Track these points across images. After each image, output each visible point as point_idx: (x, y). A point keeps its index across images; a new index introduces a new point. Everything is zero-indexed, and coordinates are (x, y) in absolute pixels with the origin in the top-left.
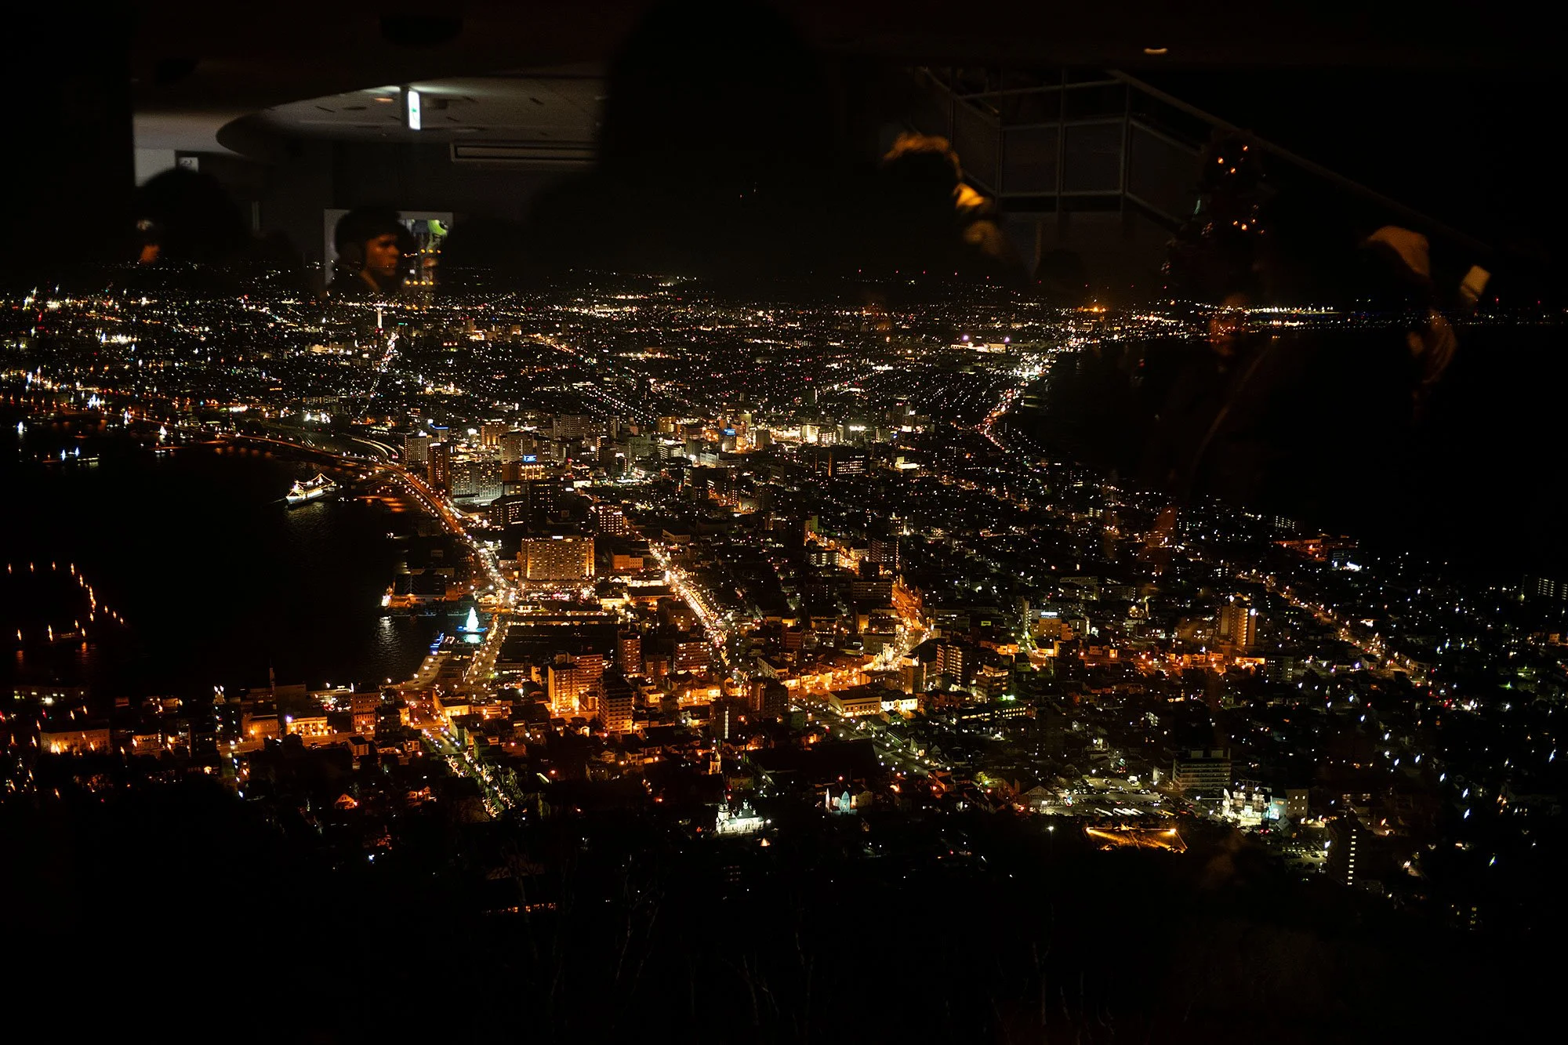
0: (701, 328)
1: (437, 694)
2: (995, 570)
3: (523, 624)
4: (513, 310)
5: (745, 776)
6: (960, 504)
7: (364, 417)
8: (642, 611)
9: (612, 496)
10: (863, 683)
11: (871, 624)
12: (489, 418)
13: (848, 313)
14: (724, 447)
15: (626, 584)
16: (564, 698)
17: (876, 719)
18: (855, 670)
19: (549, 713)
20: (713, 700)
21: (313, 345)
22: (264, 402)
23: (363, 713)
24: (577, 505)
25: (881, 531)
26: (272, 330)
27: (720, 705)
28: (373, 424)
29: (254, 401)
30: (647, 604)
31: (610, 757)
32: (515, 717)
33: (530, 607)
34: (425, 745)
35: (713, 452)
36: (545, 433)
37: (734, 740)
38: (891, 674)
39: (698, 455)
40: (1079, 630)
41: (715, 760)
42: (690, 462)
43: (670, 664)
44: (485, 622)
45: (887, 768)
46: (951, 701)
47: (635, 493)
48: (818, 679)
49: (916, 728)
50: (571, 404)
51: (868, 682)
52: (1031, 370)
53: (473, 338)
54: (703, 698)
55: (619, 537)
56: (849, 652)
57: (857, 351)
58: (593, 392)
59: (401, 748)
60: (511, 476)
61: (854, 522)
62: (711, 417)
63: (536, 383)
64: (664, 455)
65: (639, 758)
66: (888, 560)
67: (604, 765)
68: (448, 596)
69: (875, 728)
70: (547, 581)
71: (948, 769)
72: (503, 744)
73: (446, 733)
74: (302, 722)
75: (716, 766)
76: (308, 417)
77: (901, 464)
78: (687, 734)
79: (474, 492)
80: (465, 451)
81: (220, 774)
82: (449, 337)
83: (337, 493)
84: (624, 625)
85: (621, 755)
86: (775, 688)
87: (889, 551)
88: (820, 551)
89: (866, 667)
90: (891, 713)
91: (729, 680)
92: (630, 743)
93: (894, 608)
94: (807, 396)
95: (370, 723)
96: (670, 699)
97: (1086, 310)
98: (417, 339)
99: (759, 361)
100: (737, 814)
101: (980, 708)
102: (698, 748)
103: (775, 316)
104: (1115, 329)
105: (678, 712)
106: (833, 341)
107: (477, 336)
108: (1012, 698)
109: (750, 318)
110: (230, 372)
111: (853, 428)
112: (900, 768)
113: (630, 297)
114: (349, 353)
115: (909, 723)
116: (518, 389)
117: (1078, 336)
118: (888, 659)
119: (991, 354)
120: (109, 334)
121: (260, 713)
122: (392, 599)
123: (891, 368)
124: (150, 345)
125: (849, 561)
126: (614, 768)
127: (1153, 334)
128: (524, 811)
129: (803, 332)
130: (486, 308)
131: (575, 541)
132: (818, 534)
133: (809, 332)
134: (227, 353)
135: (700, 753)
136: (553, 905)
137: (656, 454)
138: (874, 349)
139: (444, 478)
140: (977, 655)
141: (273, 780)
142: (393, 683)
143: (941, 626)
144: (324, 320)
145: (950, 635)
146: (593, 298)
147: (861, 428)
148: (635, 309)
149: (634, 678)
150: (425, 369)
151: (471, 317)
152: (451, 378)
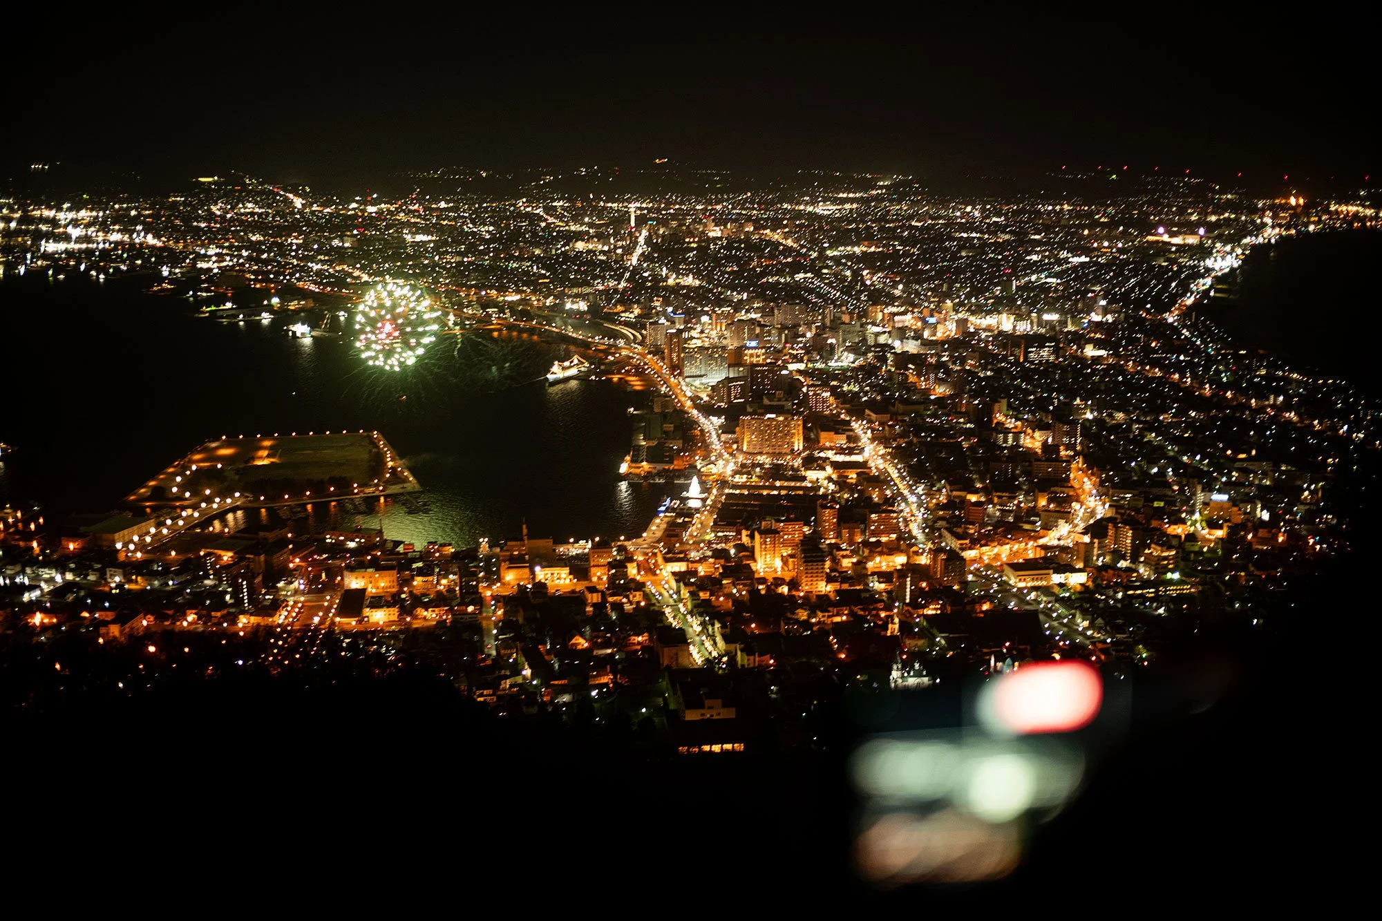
0: (913, 223)
1: (661, 551)
2: (1171, 454)
3: (738, 492)
4: (747, 208)
5: (920, 638)
6: (1143, 389)
7: (615, 305)
8: (842, 484)
9: (823, 378)
10: (1038, 556)
11: (1049, 503)
12: (720, 307)
13: (1050, 208)
14: (926, 334)
15: (829, 458)
16: (768, 559)
17: (1046, 590)
18: (1031, 543)
19: (753, 572)
20: (899, 567)
21: (576, 241)
22: (534, 292)
23: (598, 566)
24: (791, 387)
25: (1064, 415)
26: (543, 230)
27: (902, 573)
28: (622, 312)
29: (525, 291)
30: (847, 477)
31: (803, 615)
32: (723, 576)
33: (745, 476)
34: (646, 596)
35: (915, 338)
36: (767, 321)
37: (914, 604)
38: (1064, 549)
39: (902, 342)
40: (1249, 513)
41: (892, 623)
42: (894, 348)
43: (863, 532)
44: (705, 489)
45: (1052, 636)
46: (1119, 576)
47: (843, 375)
48: (996, 550)
49: (1083, 601)
50: (794, 294)
51: (1043, 555)
52: (1224, 261)
53: (711, 234)
54: (891, 564)
55: (826, 416)
56: (1027, 527)
57: (1056, 243)
58: (813, 283)
59: (627, 597)
60: (736, 358)
61: (1041, 404)
62: (914, 306)
63: (764, 274)
64: (871, 341)
65: (829, 617)
66: (1070, 441)
67: (797, 621)
68: (677, 465)
69: (1045, 599)
70: (761, 453)
71: (1109, 640)
72: (713, 598)
73: (666, 586)
74: (548, 571)
75: (894, 628)
76: (568, 306)
77: (1090, 351)
78: (870, 599)
79: (703, 373)
80: (697, 336)
81: (480, 613)
82: (690, 233)
83: (589, 373)
84: (825, 496)
85: (813, 614)
86: (954, 559)
87: (1071, 434)
88: (1006, 431)
89: (1041, 542)
90: (1061, 585)
91: (914, 549)
92: (823, 603)
93: (1072, 487)
94: (1006, 286)
95: (604, 574)
96: (861, 564)
97: (1283, 201)
98: (663, 236)
99: (964, 254)
100: (909, 673)
101: (1146, 584)
102: (882, 610)
103: (983, 210)
104: (1312, 219)
105: (867, 576)
106: (1035, 234)
107: (715, 232)
108: (1176, 576)
109: (958, 214)
110: (508, 266)
111: (1046, 317)
112: (1063, 638)
113: (851, 195)
114: (606, 248)
115: (1078, 596)
116: (748, 281)
117: (1273, 227)
118: (1062, 534)
119: (1185, 245)
120: (414, 234)
121: (515, 562)
122: (630, 467)
123: (1087, 259)
124: (445, 243)
125: (1034, 441)
126: (806, 625)
127: (1350, 224)
128: (725, 659)
129: (1006, 226)
130: (724, 207)
131: (786, 419)
132: (1006, 416)
133: (1013, 226)
134: (506, 249)
135: (883, 614)
136: (739, 747)
137: (864, 340)
138: (1072, 242)
139: (678, 360)
140: (1147, 534)
141: (521, 621)
142: (624, 540)
143: (1115, 506)
144: (586, 219)
145: (1122, 515)
146: (818, 197)
147: (1054, 317)
148: (855, 206)
149: (830, 544)
150: (669, 262)
151: (711, 215)
152: (691, 270)
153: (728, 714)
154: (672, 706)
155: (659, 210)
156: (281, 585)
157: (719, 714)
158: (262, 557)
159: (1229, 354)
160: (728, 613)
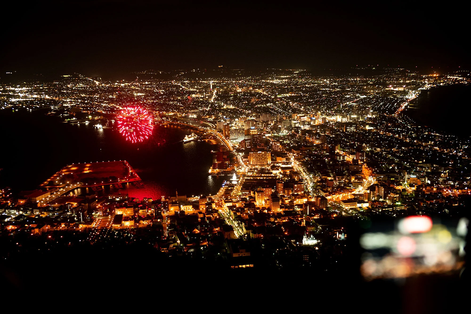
0: (307, 86)
1: (223, 199)
2: (396, 162)
3: (249, 178)
4: (250, 82)
5: (313, 227)
6: (386, 140)
7: (206, 116)
8: (285, 175)
9: (277, 139)
10: (352, 198)
11: (355, 179)
12: (242, 115)
13: (353, 79)
14: (312, 123)
15: (280, 166)
16: (260, 201)
17: (355, 209)
18: (349, 193)
19: (255, 205)
20: (305, 203)
21: (192, 94)
22: (178, 112)
23: (202, 205)
24: (267, 142)
25: (360, 150)
26: (181, 91)
27: (306, 204)
28: (208, 118)
29: (175, 112)
30: (286, 172)
31: (272, 220)
32: (245, 207)
33: (251, 173)
34: (219, 215)
35: (308, 125)
36: (258, 120)
37: (310, 215)
38: (361, 195)
39: (304, 126)
40: (423, 181)
41: (303, 222)
42: (301, 128)
43: (292, 191)
44: (238, 178)
46: (380, 204)
47: (284, 138)
48: (338, 196)
49: (368, 212)
50: (266, 110)
51: (354, 197)
52: (412, 96)
53: (238, 91)
54: (302, 202)
55: (279, 152)
56: (348, 188)
57: (355, 91)
58: (273, 107)
59: (212, 215)
60: (247, 133)
61: (352, 146)
62: (308, 114)
63: (257, 104)
64: (293, 126)
65: (281, 220)
66: (362, 158)
67: (270, 222)
68: (229, 169)
69: (355, 212)
70: (257, 165)
72: (242, 215)
73: (226, 211)
74: (185, 207)
75: (304, 223)
76: (190, 116)
77: (368, 128)
78: (295, 214)
79: (236, 138)
80: (234, 125)
81: (162, 222)
82: (231, 91)
83: (198, 139)
84: (279, 179)
85: (276, 219)
86: (324, 199)
87: (361, 156)
88: (340, 155)
89: (353, 193)
90: (360, 207)
91: (310, 196)
92: (279, 215)
93: (363, 174)
94: (339, 106)
95: (204, 207)
96: (292, 202)
97: (432, 75)
98: (222, 92)
99: (324, 96)
100: (309, 239)
101: (389, 206)
102: (299, 217)
103: (330, 81)
104: (441, 81)
105: (294, 206)
106: (348, 88)
107: (239, 90)
108: (399, 203)
109: (322, 82)
110: (169, 103)
111: (352, 116)
113: (285, 77)
114: (202, 96)
115: (366, 211)
116: (251, 107)
117: (428, 84)
118: (361, 190)
119: (399, 91)
120: (137, 93)
121: (174, 204)
122: (212, 171)
123: (366, 97)
124: (148, 96)
125: (349, 158)
126: (274, 223)
127: (454, 82)
128: (246, 235)
129: (338, 86)
130: (242, 81)
131: (265, 153)
132: (340, 150)
133: (340, 86)
134: (169, 97)
135: (300, 219)
136: (252, 266)
137: (291, 126)
138: (360, 91)
139: (228, 134)
140: (389, 189)
141: (176, 224)
142: (211, 196)
143: (378, 180)
144: (196, 87)
145: (380, 183)
146: (274, 77)
147: (355, 116)
148: (286, 80)
149: (281, 195)
150: (224, 101)
151: (238, 84)
152: (231, 103)
153: (247, 254)
154: (228, 252)
155: (220, 83)
156: (94, 214)
157: (244, 255)
158: (87, 204)
159: (415, 127)
160: (247, 220)
